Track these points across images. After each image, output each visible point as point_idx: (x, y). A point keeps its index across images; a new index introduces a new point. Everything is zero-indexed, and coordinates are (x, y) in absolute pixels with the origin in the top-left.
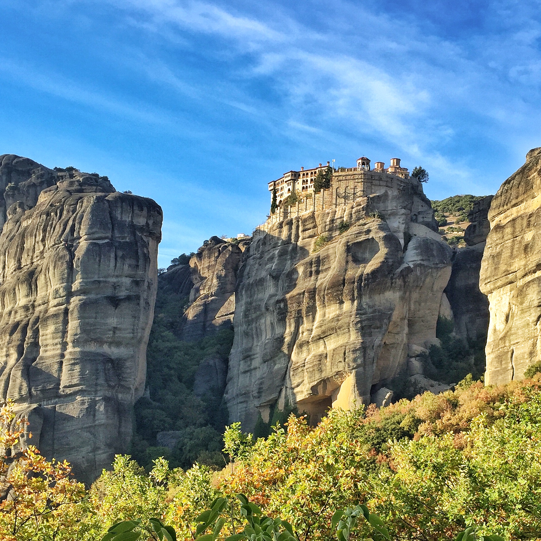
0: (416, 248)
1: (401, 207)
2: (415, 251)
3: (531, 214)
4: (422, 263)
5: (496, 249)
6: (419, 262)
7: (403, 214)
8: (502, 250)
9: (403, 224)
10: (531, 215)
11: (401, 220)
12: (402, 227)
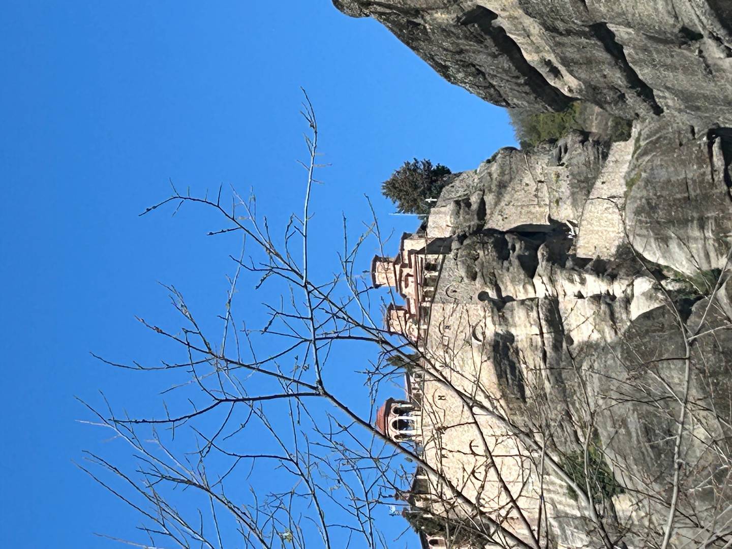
0: (664, 240)
1: (530, 288)
2: (674, 246)
3: (547, 29)
4: (711, 225)
5: (665, 98)
6: (709, 234)
7: (552, 281)
8: (667, 88)
9: (583, 282)
10: (551, 29)
11: (572, 289)
12: (595, 285)
